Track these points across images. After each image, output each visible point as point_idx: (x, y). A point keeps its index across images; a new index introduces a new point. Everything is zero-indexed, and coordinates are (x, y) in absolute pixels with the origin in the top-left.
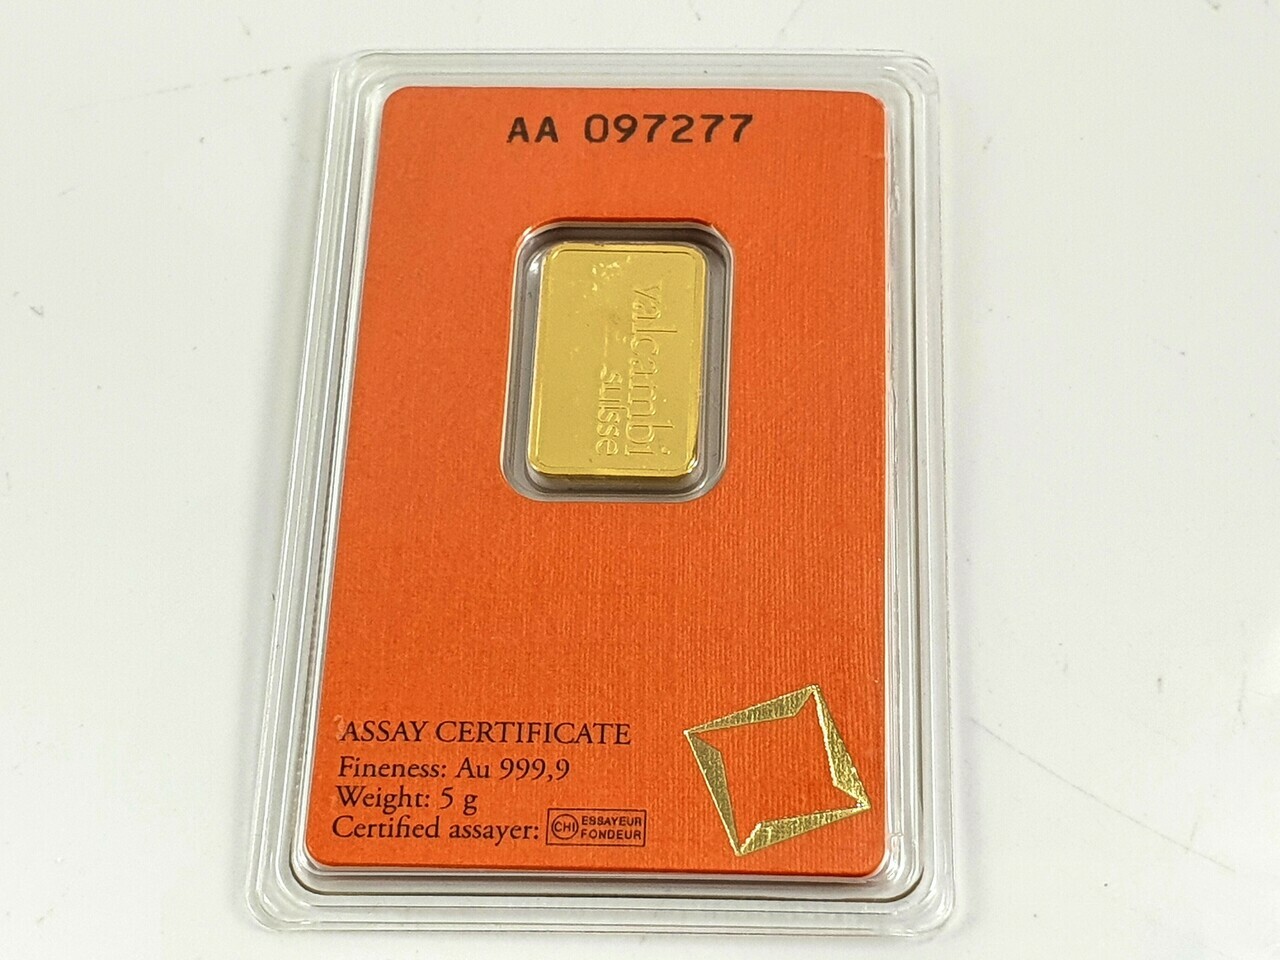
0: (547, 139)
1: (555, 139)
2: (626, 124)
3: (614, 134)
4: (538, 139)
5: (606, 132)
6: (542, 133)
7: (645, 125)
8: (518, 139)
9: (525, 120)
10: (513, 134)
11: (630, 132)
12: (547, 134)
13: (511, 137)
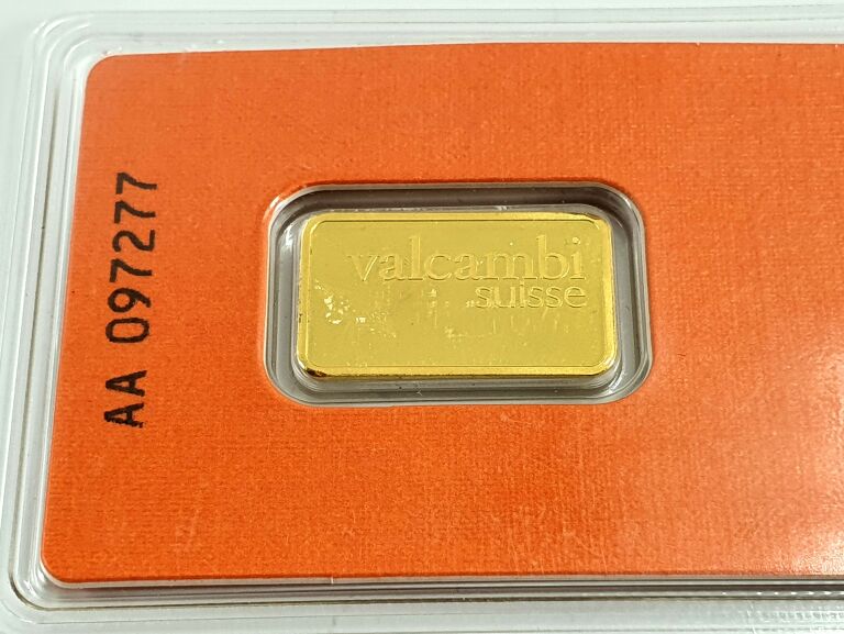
0: (139, 384)
1: (142, 374)
2: (122, 300)
3: (138, 310)
4: (141, 393)
5: (135, 320)
6: (132, 390)
7: (125, 279)
8: (138, 416)
9: (109, 410)
10: (130, 422)
11: (135, 296)
12: (132, 384)
13: (134, 424)
